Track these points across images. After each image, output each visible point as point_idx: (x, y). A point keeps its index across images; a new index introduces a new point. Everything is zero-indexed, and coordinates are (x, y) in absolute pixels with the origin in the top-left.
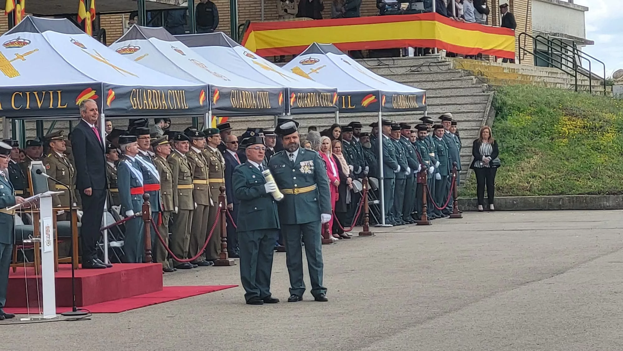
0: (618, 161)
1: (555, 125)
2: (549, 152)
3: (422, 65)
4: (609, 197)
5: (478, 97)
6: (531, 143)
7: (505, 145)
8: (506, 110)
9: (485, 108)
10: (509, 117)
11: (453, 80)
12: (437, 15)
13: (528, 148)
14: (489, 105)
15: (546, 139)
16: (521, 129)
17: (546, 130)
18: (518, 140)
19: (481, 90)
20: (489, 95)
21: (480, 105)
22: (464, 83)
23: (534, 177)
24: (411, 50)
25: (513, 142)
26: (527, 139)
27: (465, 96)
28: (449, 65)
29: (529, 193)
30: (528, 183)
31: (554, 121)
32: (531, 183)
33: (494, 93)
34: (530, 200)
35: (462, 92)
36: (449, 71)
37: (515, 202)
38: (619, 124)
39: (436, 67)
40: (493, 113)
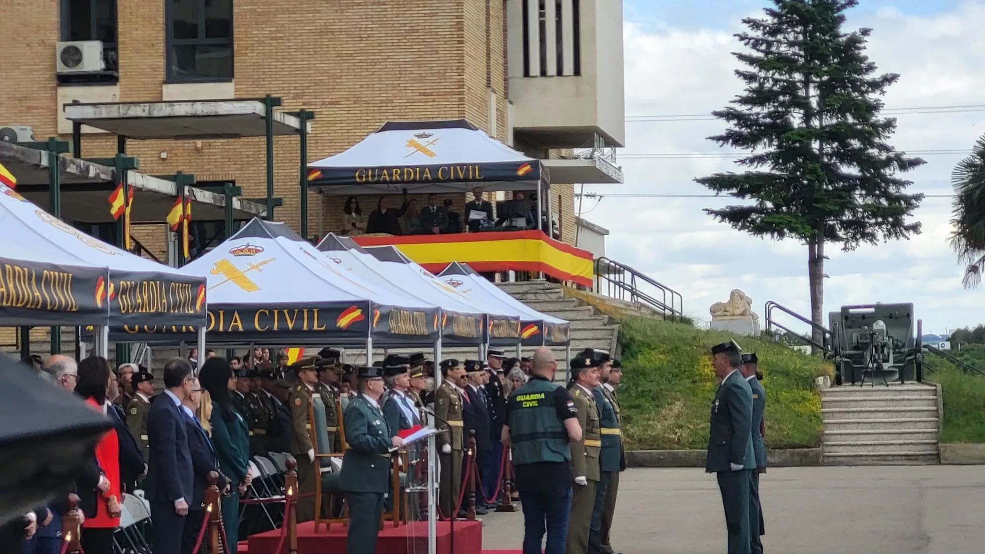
0: (776, 409)
1: (695, 367)
2: (692, 398)
3: (527, 293)
4: (774, 452)
5: (599, 332)
6: (669, 387)
7: (640, 389)
8: (634, 348)
9: (610, 345)
10: (640, 356)
11: (567, 311)
12: (543, 233)
13: (667, 393)
14: (615, 340)
15: (687, 382)
16: (656, 370)
17: (685, 371)
18: (654, 383)
19: (601, 323)
20: (613, 329)
21: (603, 341)
22: (580, 313)
23: (681, 427)
24: (512, 274)
25: (648, 386)
26: (665, 382)
27: (584, 330)
28: (559, 292)
29: (677, 446)
30: (675, 434)
31: (693, 361)
32: (679, 434)
33: (619, 327)
34: (679, 454)
35: (579, 325)
36: (561, 300)
37: (662, 457)
38: (769, 366)
39: (543, 295)
40: (620, 350)
